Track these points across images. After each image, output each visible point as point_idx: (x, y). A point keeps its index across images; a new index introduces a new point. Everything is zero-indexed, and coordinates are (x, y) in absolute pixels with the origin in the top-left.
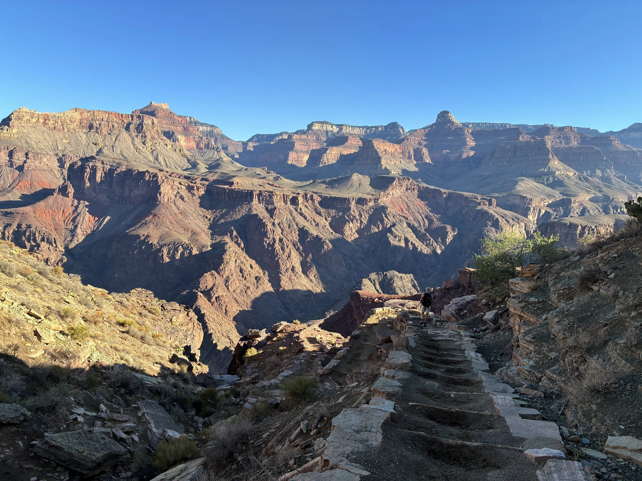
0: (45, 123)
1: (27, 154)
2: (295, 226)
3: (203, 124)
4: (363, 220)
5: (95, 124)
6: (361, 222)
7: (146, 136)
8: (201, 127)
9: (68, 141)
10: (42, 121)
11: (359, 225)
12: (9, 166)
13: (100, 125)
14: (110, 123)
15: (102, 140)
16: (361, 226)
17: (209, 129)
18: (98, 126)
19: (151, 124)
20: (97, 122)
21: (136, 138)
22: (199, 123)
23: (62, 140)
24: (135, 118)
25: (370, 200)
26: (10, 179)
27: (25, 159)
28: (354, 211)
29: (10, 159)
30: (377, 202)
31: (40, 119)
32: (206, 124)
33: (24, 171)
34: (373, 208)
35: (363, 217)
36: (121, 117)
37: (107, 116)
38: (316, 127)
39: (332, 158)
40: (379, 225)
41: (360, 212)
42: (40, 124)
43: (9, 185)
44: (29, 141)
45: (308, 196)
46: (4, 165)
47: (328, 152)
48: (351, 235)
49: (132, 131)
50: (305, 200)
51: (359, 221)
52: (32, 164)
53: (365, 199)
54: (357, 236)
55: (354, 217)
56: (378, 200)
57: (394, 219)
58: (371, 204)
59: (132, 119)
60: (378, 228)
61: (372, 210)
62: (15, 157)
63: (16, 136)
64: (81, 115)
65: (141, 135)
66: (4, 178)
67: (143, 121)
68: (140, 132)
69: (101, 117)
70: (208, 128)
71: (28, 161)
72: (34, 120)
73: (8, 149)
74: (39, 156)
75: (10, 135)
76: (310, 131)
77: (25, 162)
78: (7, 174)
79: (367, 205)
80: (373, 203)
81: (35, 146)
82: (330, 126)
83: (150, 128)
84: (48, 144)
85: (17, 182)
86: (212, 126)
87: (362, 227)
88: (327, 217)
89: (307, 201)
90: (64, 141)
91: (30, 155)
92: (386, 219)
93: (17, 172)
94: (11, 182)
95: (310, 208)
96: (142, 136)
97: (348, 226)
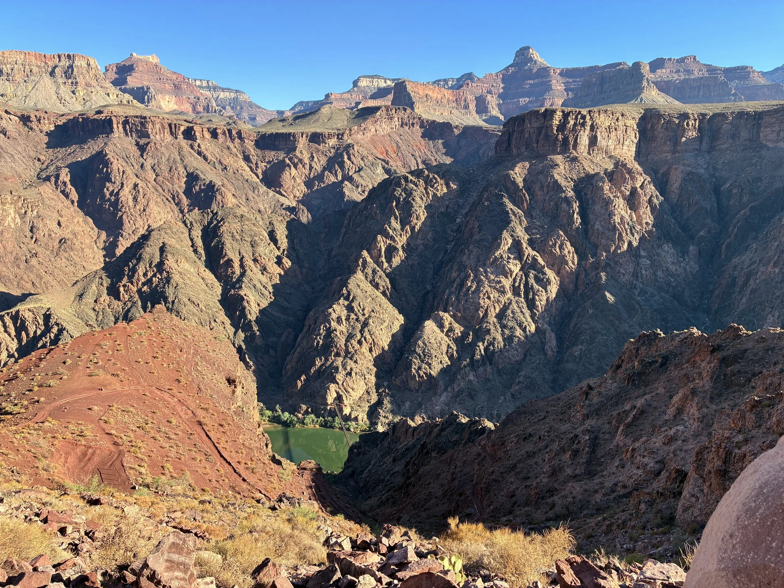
2: (182, 170)
3: (225, 89)
4: (314, 165)
5: (5, 69)
6: (311, 168)
7: (77, 83)
8: (222, 93)
11: (307, 172)
13: (12, 69)
14: (27, 67)
15: (13, 89)
16: (309, 174)
18: (10, 71)
19: (86, 66)
20: (8, 66)
21: (62, 86)
22: (220, 88)
24: (63, 58)
25: (330, 136)
28: (301, 152)
30: (341, 139)
34: (334, 148)
35: (316, 160)
36: (43, 59)
37: (22, 57)
38: (363, 83)
40: (336, 171)
41: (312, 153)
45: (234, 132)
48: (293, 187)
49: (59, 76)
50: (229, 139)
51: (307, 167)
53: (322, 134)
55: (301, 161)
56: (342, 135)
57: (361, 162)
58: (333, 142)
59: (60, 61)
60: (336, 175)
61: (332, 150)
65: (70, 81)
67: (73, 63)
68: (70, 78)
69: (15, 59)
70: (232, 94)
76: (355, 89)
79: (326, 143)
80: (336, 140)
82: (383, 81)
83: (84, 72)
86: (237, 91)
87: (312, 175)
88: (259, 162)
89: (233, 140)
92: (349, 162)
95: (234, 150)
96: (72, 83)
97: (288, 173)
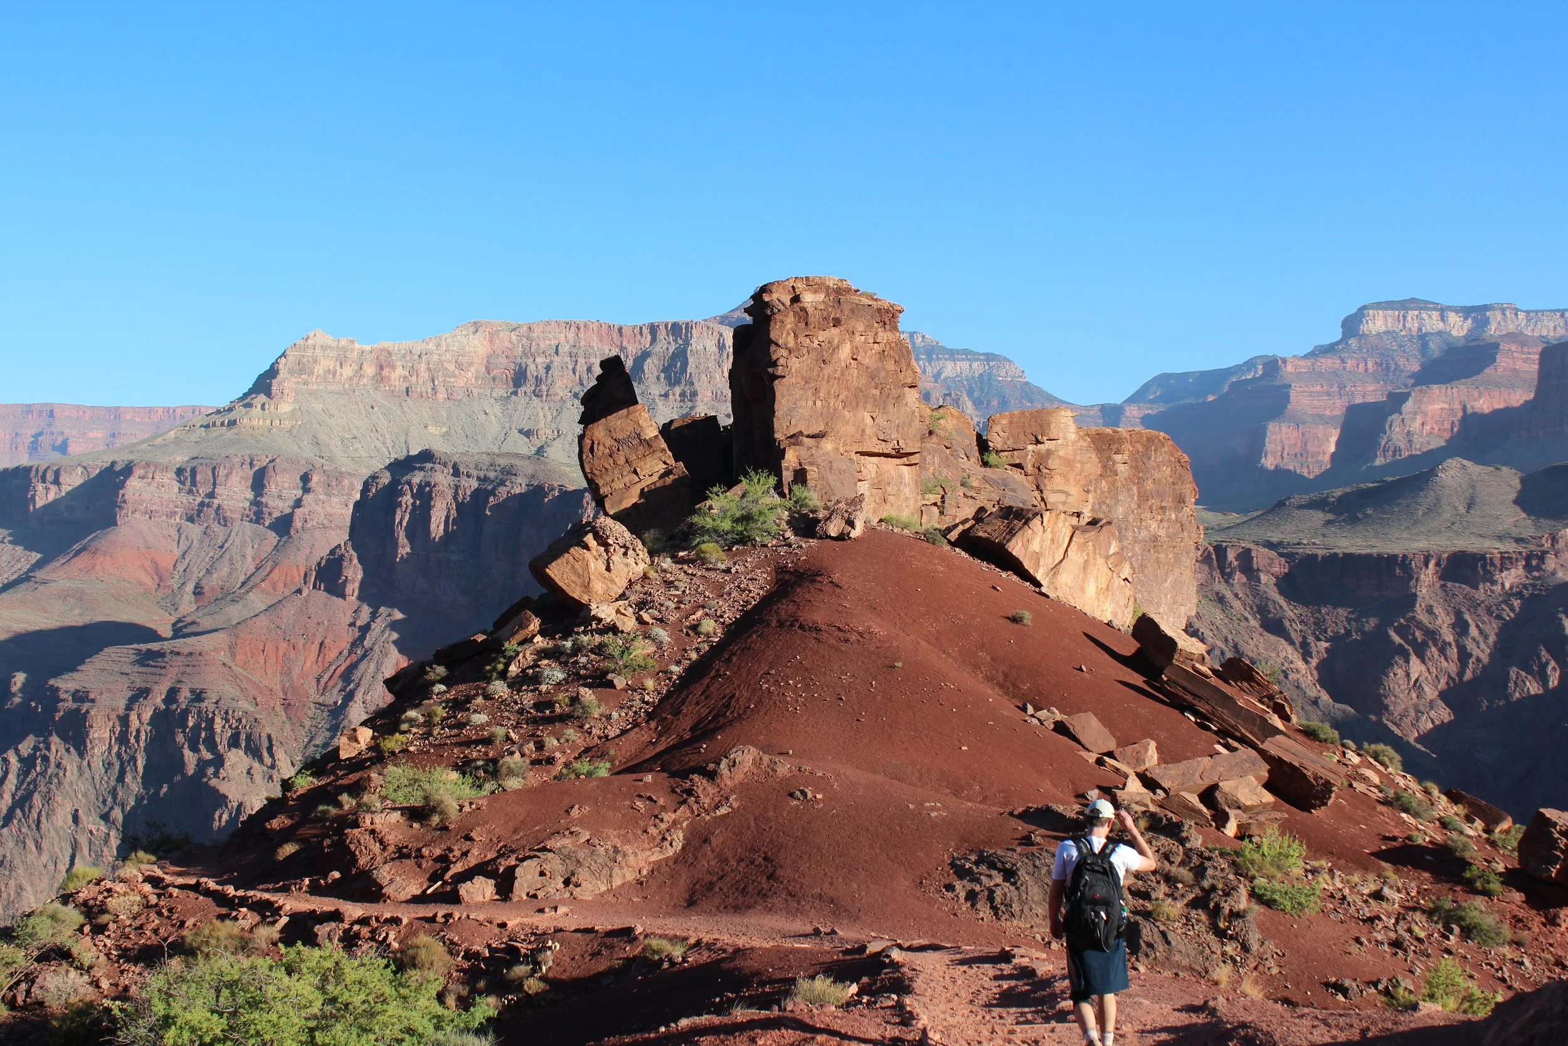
0: (380, 378)
1: (305, 478)
3: (958, 352)
4: (1470, 646)
5: (532, 367)
6: (1464, 656)
7: (694, 394)
8: (949, 365)
9: (445, 429)
10: (370, 370)
11: (1453, 668)
12: (251, 521)
13: (548, 368)
14: (581, 361)
15: (549, 418)
16: (1461, 674)
17: (978, 368)
18: (542, 371)
19: (715, 349)
20: (538, 360)
22: (944, 350)
23: (426, 427)
24: (662, 334)
25: (1506, 561)
26: (249, 559)
27: (301, 492)
28: (1430, 610)
29: (256, 496)
30: (1538, 568)
31: (365, 366)
32: (966, 352)
33: (292, 532)
34: (1519, 595)
35: (1473, 631)
36: (616, 336)
37: (571, 335)
38: (1377, 324)
39: (1427, 428)
40: (1543, 667)
41: (1458, 614)
42: (365, 381)
43: (242, 578)
44: (322, 436)
45: (1231, 555)
46: (238, 516)
47: (1408, 406)
48: (1418, 711)
49: (653, 379)
50: (1217, 574)
51: (1453, 652)
52: (319, 509)
53: (1483, 557)
54: (1443, 714)
55: (1432, 635)
56: (1542, 558)
58: (1512, 577)
59: (654, 340)
60: (1543, 678)
61: (1516, 603)
62: (272, 488)
63: (287, 424)
64: (491, 341)
65: (678, 390)
66: (231, 559)
67: (687, 343)
68: (678, 382)
69: (554, 342)
70: (975, 365)
71: (308, 499)
72: (348, 371)
73: (251, 464)
74: (346, 482)
75: (268, 422)
76: (1353, 342)
77: (298, 503)
78: (243, 543)
79: (1494, 583)
80: (1520, 571)
81: (338, 452)
82: (1435, 315)
83: (712, 365)
84: (379, 445)
85: (268, 569)
86: (989, 357)
87: (1468, 675)
88: (1311, 639)
89: (1227, 577)
90: (432, 429)
91: (315, 479)
93: (272, 537)
94: (252, 569)
95: (1237, 604)
96: (683, 394)
97: (1400, 672)
